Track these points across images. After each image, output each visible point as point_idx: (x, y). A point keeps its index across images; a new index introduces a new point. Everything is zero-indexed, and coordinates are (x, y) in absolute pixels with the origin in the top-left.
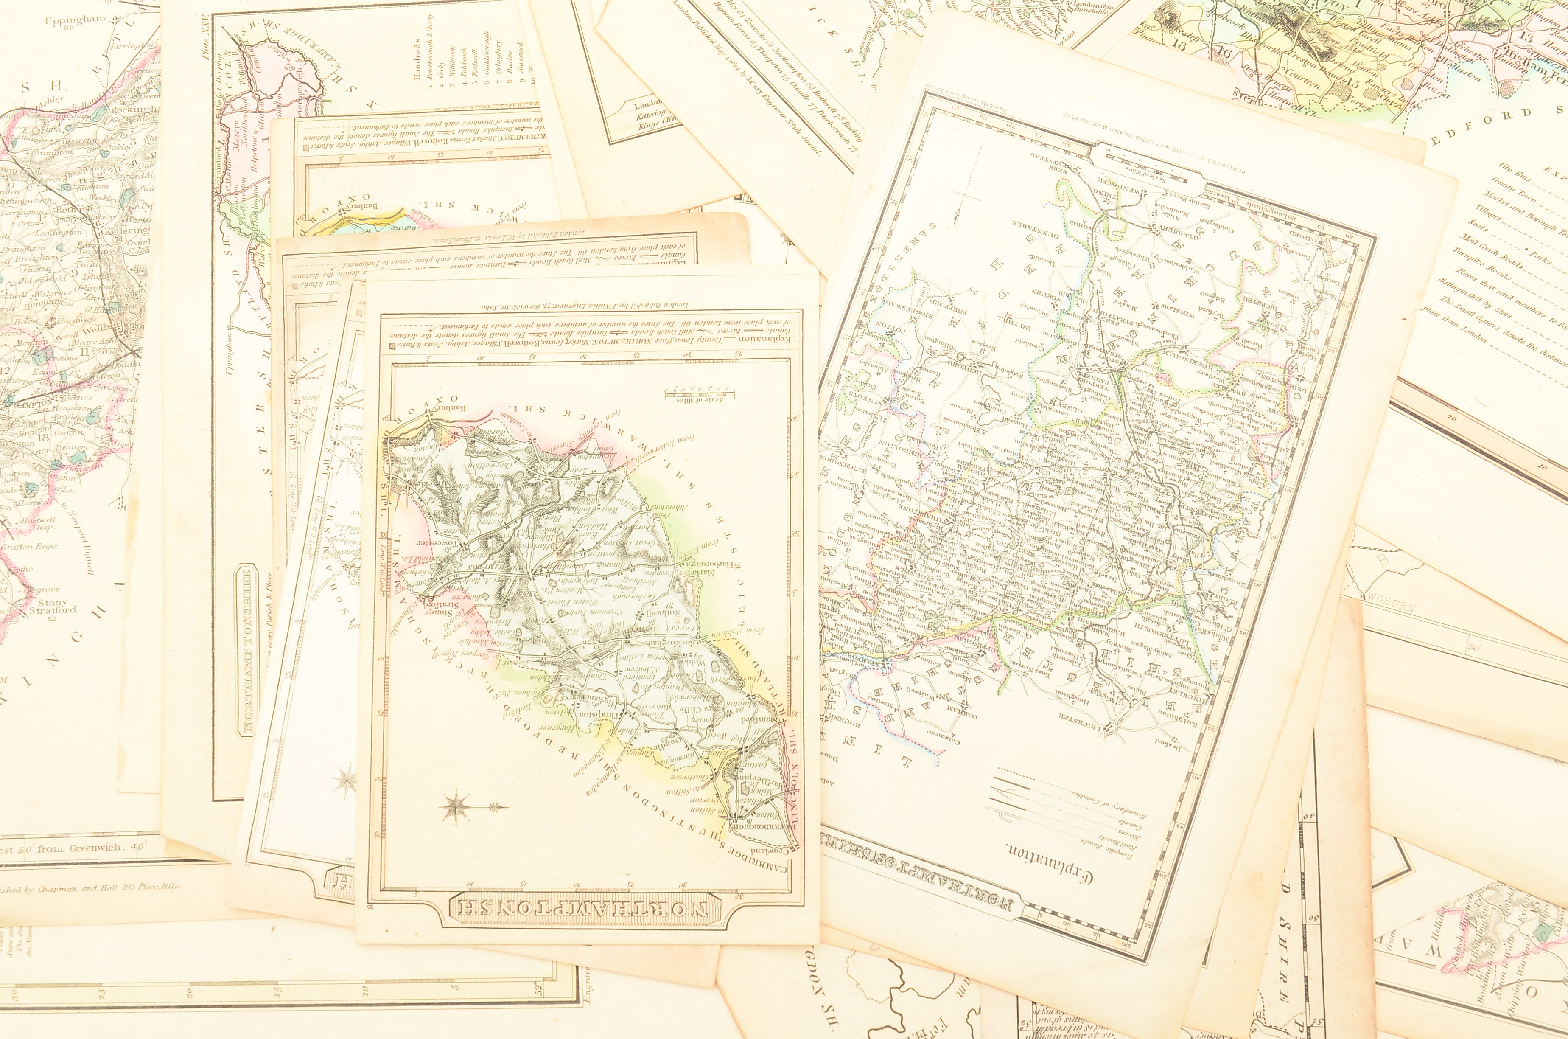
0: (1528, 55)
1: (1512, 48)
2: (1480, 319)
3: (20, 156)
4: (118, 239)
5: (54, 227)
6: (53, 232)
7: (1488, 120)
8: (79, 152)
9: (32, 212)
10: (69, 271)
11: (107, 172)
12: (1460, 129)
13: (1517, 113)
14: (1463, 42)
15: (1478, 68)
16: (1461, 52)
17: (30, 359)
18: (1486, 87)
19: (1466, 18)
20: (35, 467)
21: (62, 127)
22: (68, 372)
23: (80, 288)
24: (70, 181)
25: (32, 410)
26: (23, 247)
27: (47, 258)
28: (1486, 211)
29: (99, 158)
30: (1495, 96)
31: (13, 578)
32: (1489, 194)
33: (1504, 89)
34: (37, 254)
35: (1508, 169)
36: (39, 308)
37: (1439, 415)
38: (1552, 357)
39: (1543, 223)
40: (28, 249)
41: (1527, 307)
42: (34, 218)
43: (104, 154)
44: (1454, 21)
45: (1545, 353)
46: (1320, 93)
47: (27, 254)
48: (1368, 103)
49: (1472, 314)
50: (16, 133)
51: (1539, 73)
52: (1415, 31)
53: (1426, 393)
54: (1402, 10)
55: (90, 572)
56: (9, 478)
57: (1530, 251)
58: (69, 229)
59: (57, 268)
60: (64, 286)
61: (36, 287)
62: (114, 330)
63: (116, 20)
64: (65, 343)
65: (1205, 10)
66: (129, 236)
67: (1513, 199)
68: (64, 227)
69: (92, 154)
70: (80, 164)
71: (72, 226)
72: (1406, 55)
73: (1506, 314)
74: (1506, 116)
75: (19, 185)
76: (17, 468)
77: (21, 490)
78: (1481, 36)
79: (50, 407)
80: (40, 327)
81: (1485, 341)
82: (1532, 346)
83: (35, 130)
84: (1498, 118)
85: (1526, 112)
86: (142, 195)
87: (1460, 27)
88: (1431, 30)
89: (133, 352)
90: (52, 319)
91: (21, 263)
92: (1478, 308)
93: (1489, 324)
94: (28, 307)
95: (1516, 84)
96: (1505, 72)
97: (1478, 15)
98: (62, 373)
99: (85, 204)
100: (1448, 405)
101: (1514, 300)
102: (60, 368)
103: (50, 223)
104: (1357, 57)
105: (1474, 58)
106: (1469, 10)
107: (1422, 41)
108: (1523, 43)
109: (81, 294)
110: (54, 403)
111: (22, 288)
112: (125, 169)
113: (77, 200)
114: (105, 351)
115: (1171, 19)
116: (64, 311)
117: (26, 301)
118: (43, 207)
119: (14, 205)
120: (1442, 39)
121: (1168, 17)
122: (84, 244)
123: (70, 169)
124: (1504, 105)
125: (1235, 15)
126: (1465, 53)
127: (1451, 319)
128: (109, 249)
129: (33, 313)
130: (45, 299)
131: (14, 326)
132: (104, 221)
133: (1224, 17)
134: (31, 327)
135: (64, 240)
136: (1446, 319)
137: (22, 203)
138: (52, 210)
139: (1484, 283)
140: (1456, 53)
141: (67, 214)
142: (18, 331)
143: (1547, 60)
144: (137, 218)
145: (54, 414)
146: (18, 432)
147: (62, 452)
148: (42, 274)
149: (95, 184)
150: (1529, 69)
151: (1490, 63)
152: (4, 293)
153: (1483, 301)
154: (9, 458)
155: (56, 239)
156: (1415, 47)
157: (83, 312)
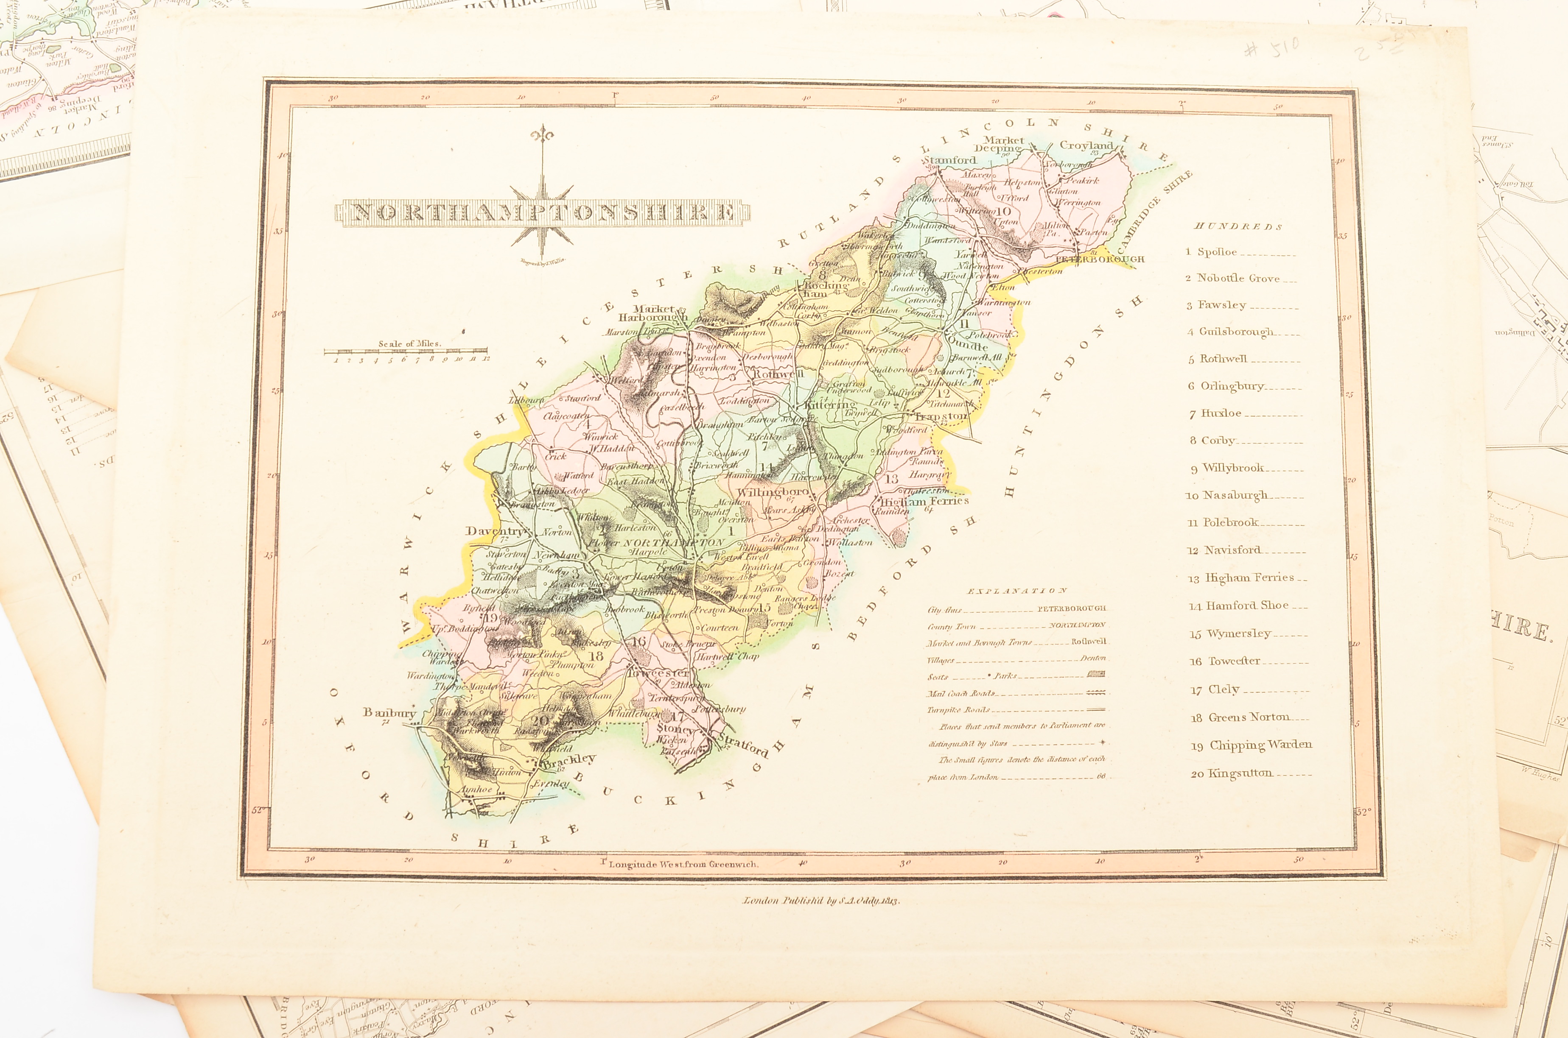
0: (902, 495)
1: (885, 497)
2: (982, 761)
7: (897, 576)
12: (877, 597)
13: (919, 555)
14: (840, 515)
15: (865, 533)
16: (842, 526)
18: (880, 546)
19: (831, 491)
28: (937, 660)
30: (893, 550)
32: (933, 644)
33: (897, 539)
35: (936, 611)
38: (1059, 760)
39: (992, 643)
41: (1016, 727)
44: (823, 501)
45: (1052, 759)
46: (740, 632)
48: (787, 619)
49: (972, 760)
51: (919, 506)
52: (793, 529)
53: (969, 853)
54: (772, 515)
57: (993, 675)
65: (602, 611)
67: (956, 636)
72: (797, 555)
73: (1001, 744)
74: (911, 563)
78: (853, 501)
81: (996, 778)
82: (1038, 759)
84: (905, 569)
85: (926, 550)
87: (830, 503)
88: (806, 520)
92: (975, 752)
93: (992, 760)
95: (905, 529)
96: (890, 522)
97: (840, 483)
100: (993, 853)
101: (1002, 726)
104: (756, 581)
105: (856, 525)
106: (830, 482)
107: (804, 535)
108: (892, 487)
115: (577, 636)
120: (820, 523)
121: (573, 636)
124: (903, 554)
125: (630, 602)
126: (846, 525)
127: (957, 775)
133: (622, 609)
136: (954, 777)
139: (969, 726)
140: (839, 530)
143: (921, 490)
150: (909, 508)
151: (872, 521)
153: (976, 743)
156: (801, 544)
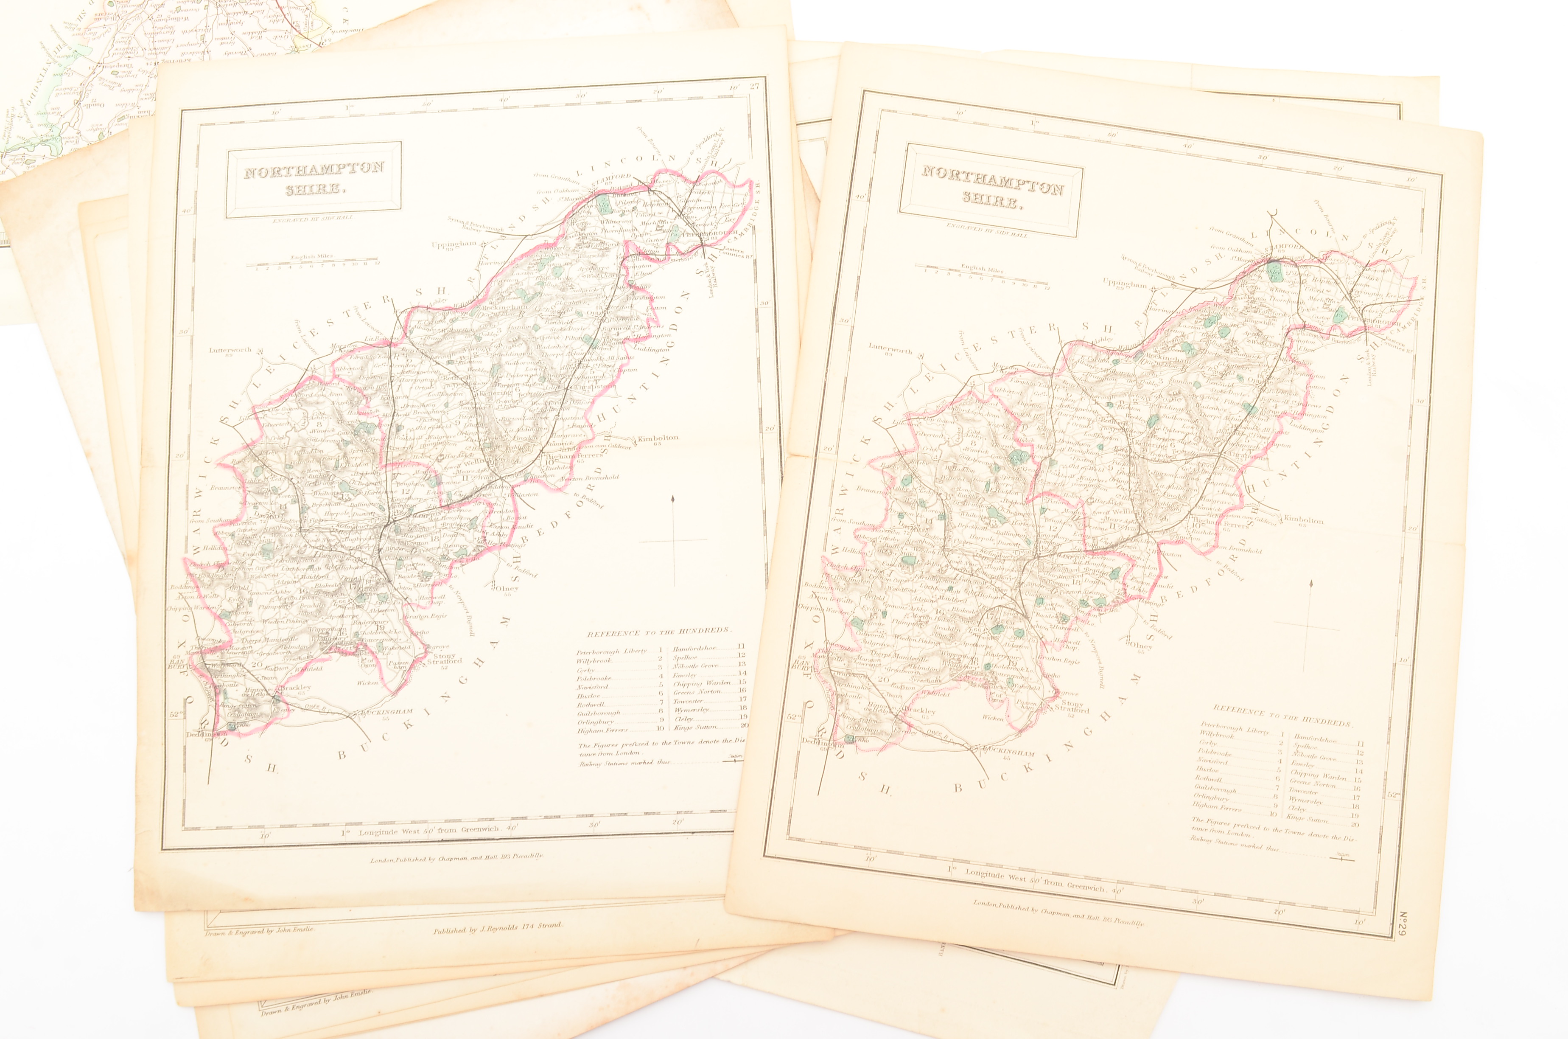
3: (416, 340)
4: (490, 398)
5: (442, 390)
6: (441, 394)
8: (460, 337)
9: (426, 380)
10: (454, 421)
11: (480, 352)
17: (424, 483)
20: (429, 559)
21: (447, 320)
22: (453, 493)
23: (462, 433)
24: (453, 358)
25: (426, 519)
26: (419, 404)
27: (437, 412)
29: (475, 342)
31: (414, 638)
34: (429, 409)
36: (431, 447)
40: (423, 405)
42: (427, 384)
43: (479, 339)
47: (422, 409)
50: (412, 324)
55: (472, 634)
58: (453, 392)
59: (444, 419)
60: (449, 432)
61: (429, 432)
62: (487, 462)
63: (484, 245)
64: (450, 472)
66: (498, 397)
68: (449, 390)
69: (469, 339)
70: (460, 346)
71: (455, 389)
75: (416, 360)
76: (415, 561)
77: (419, 576)
79: (440, 517)
80: (432, 461)
83: (427, 322)
86: (507, 367)
89: (501, 478)
90: (441, 455)
91: (417, 415)
94: (424, 446)
98: (449, 493)
99: (465, 374)
102: (447, 490)
103: (439, 386)
109: (463, 437)
110: (443, 514)
111: (418, 433)
112: (493, 350)
113: (459, 371)
114: (480, 478)
116: (449, 450)
117: (422, 442)
118: (434, 376)
122: (464, 402)
123: (453, 350)
128: (483, 406)
129: (426, 451)
130: (436, 441)
131: (413, 460)
132: (479, 386)
134: (426, 461)
135: (450, 399)
137: (418, 373)
138: (440, 378)
141: (451, 381)
142: (416, 463)
144: (503, 384)
145: (442, 522)
146: (416, 535)
147: (449, 549)
148: (433, 423)
149: (472, 360)
152: (405, 437)
154: (409, 553)
155: (444, 399)
157: (464, 450)
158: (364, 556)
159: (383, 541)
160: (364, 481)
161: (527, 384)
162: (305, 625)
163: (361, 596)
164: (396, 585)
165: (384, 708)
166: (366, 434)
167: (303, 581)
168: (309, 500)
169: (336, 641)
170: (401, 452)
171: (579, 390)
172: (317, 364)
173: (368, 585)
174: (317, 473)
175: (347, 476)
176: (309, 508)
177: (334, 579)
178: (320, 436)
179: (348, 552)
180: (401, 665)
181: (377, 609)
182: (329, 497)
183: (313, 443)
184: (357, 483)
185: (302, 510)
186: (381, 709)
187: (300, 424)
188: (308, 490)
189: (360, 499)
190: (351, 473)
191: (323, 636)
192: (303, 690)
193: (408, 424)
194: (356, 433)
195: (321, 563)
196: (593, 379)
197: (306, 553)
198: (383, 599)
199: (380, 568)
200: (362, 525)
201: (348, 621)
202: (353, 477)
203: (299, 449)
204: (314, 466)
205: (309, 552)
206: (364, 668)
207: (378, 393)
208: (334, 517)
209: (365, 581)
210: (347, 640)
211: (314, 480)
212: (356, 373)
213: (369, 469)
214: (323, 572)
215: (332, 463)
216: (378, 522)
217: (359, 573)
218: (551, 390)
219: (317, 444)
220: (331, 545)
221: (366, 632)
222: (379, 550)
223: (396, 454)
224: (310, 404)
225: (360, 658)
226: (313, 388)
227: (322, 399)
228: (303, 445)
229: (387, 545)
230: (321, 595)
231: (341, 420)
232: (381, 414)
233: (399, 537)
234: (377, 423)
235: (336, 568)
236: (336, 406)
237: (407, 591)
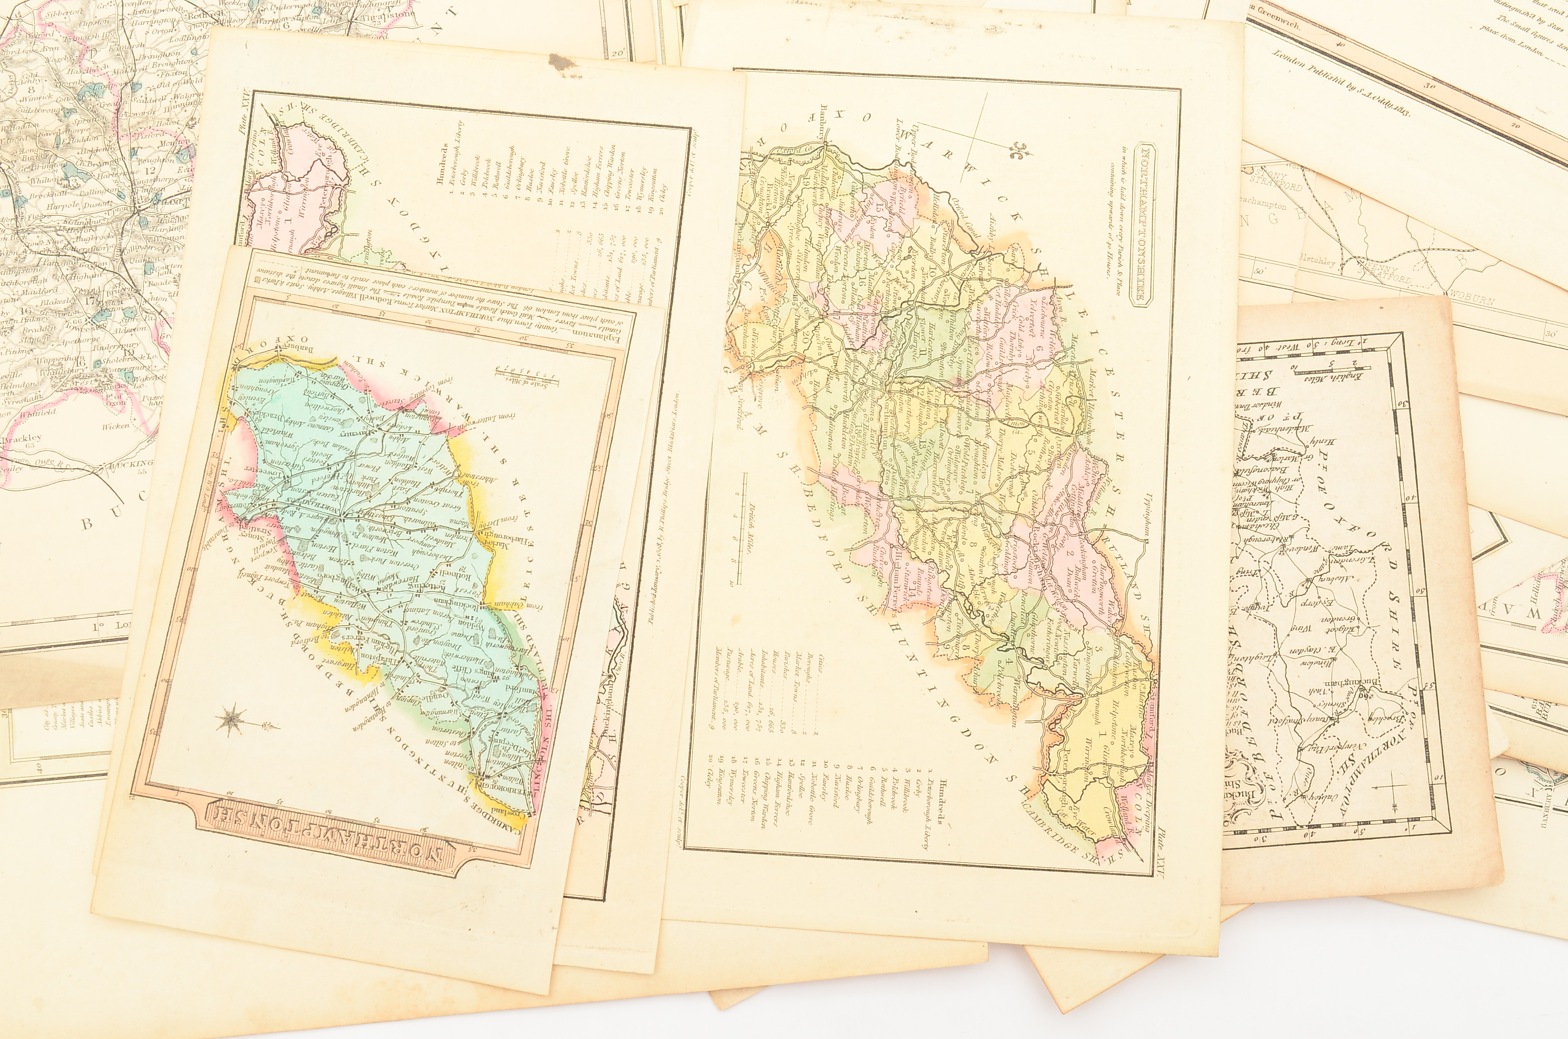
2: (1535, 34)
5: (188, 33)
6: (187, 38)
9: (165, 20)
10: (205, 73)
17: (173, 158)
25: (180, 206)
26: (158, 54)
27: (183, 62)
34: (173, 59)
36: (178, 109)
37: (1504, 123)
40: (164, 55)
42: (168, 26)
47: (164, 60)
49: (1527, 30)
53: (1490, 104)
56: (162, 271)
58: (202, 34)
59: (193, 71)
60: (201, 88)
61: (174, 90)
68: (197, 32)
71: (205, 30)
73: (1558, 29)
76: (168, 262)
80: (181, 127)
81: (1541, 54)
90: (192, 119)
91: (157, 68)
92: (1533, 24)
93: (1544, 38)
94: (168, 110)
99: (216, 10)
100: (1511, 114)
103: (183, 29)
111: (161, 92)
113: (208, 6)
116: (203, 111)
117: (166, 103)
118: (176, 15)
119: (147, 15)
127: (1508, 36)
129: (173, 114)
130: (184, 101)
131: (156, 128)
134: (173, 128)
135: (198, 44)
136: (1504, 36)
137: (155, 12)
138: (184, 16)
141: (199, 20)
142: (161, 133)
144: (267, 19)
146: (168, 228)
148: (179, 77)
152: (144, 98)
153: (1536, 18)
154: (161, 252)
155: (190, 44)
158: (103, 260)
159: (125, 239)
160: (95, 160)
161: (298, 18)
162: (30, 356)
163: (102, 311)
164: (147, 296)
165: (140, 457)
166: (93, 98)
167: (25, 298)
168: (26, 190)
169: (72, 374)
170: (140, 120)
171: (366, 22)
172: (22, 9)
173: (110, 298)
174: (33, 154)
175: (72, 156)
176: (26, 201)
177: (65, 292)
178: (34, 105)
179: (81, 256)
180: (158, 401)
181: (123, 328)
182: (51, 184)
183: (25, 115)
184: (86, 164)
185: (18, 203)
186: (136, 459)
187: (7, 91)
188: (22, 177)
189: (92, 184)
190: (77, 151)
191: (54, 368)
192: (32, 441)
193: (146, 80)
194: (80, 98)
195: (47, 272)
196: (384, 7)
197: (27, 261)
198: (130, 314)
199: (124, 274)
200: (96, 220)
201: (86, 346)
202: (80, 155)
203: (8, 123)
204: (29, 144)
205: (31, 259)
206: (109, 407)
207: (105, 43)
208: (59, 211)
209: (105, 293)
210: (86, 371)
211: (30, 163)
212: (75, 18)
213: (99, 144)
214: (50, 284)
215: (51, 139)
216: (117, 213)
217: (97, 283)
218: (330, 24)
219: (30, 115)
220: (57, 249)
221: (111, 359)
222: (122, 252)
223: (133, 121)
224: (19, 63)
225: (104, 395)
226: (20, 42)
227: (32, 56)
228: (11, 118)
229: (131, 244)
230: (51, 317)
231: (59, 83)
232: (110, 70)
233: (146, 232)
234: (106, 83)
235: (67, 278)
236: (52, 64)
237: (161, 302)
